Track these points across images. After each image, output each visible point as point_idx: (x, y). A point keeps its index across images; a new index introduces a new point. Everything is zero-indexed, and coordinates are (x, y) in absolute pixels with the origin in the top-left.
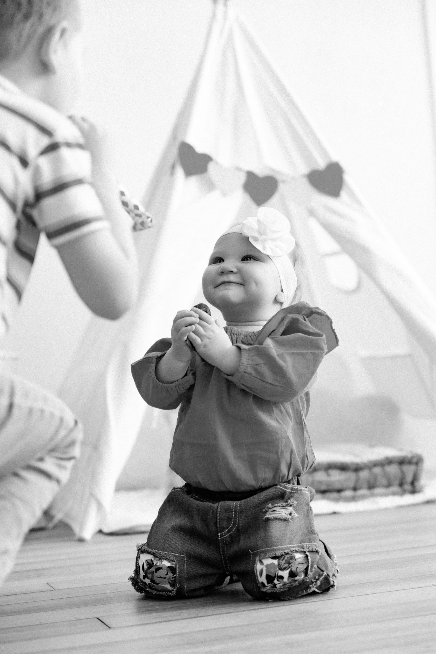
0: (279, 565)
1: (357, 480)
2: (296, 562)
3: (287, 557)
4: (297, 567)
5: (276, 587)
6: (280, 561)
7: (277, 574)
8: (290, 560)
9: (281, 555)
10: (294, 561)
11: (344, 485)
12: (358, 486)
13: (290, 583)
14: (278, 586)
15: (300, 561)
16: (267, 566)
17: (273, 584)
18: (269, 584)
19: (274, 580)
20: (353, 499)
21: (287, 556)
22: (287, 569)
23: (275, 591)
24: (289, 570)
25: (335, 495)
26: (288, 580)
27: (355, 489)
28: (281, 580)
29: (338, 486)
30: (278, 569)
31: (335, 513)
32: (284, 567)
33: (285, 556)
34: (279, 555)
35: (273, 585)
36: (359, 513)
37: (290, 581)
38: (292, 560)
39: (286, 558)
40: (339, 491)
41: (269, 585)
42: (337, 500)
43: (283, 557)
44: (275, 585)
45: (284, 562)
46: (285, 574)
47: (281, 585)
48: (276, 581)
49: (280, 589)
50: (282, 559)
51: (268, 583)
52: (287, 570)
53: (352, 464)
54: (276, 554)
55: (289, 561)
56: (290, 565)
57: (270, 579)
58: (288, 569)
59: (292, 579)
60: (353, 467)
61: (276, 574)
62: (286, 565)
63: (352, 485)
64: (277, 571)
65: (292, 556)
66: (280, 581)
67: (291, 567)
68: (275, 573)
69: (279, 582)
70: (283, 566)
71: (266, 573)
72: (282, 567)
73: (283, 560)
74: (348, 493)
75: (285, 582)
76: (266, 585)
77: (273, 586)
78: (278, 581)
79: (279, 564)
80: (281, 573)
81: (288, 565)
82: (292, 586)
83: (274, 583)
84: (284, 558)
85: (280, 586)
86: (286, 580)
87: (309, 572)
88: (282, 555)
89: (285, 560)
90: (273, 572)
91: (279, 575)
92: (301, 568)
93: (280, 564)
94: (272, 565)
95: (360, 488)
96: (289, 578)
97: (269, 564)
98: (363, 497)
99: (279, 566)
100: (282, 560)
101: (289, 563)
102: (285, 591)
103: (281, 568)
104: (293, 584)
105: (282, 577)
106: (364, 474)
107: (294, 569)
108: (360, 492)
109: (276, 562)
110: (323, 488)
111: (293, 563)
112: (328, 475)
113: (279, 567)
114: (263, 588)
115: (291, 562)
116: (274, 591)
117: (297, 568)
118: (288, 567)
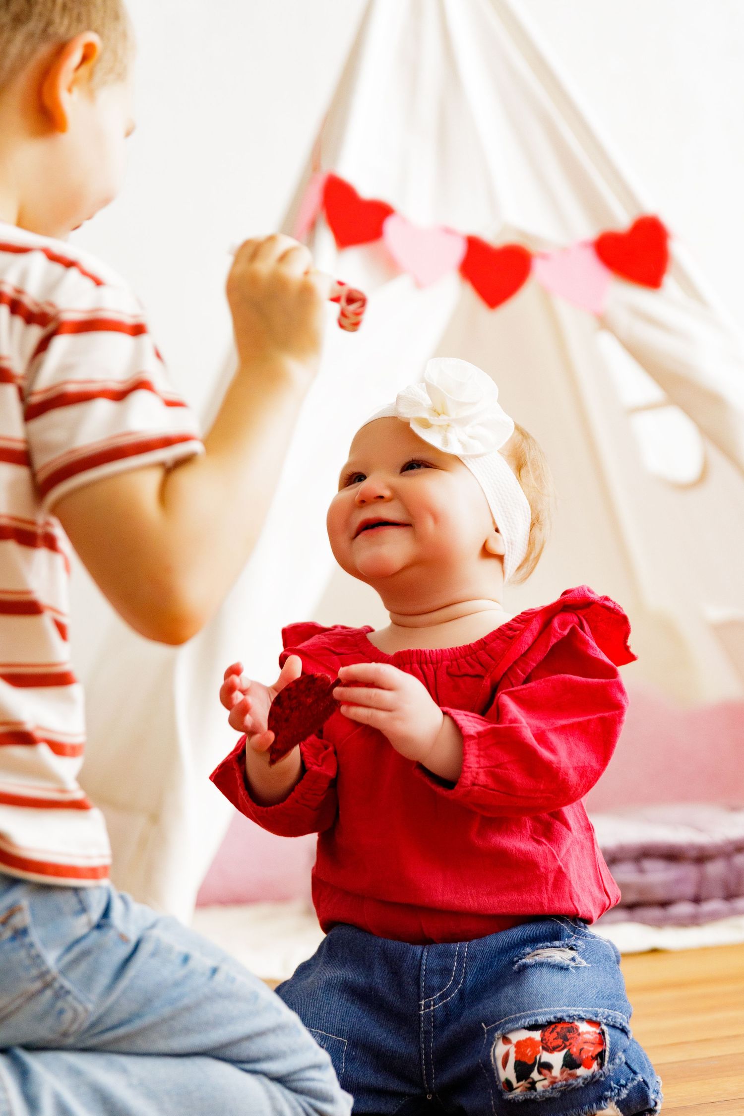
0: (544, 1041)
1: (702, 881)
2: (580, 1038)
3: (562, 1028)
4: (582, 1047)
5: (535, 1090)
6: (547, 1034)
7: (538, 1057)
8: (568, 1034)
9: (547, 1021)
10: (576, 1035)
11: (675, 892)
12: (704, 894)
13: (566, 1080)
14: (539, 1086)
15: (589, 1039)
16: (519, 1045)
17: (530, 1080)
18: (522, 1080)
19: (532, 1070)
20: (694, 921)
21: (560, 1027)
22: (560, 1049)
23: (533, 1097)
24: (565, 1051)
25: (656, 913)
26: (562, 1073)
27: (697, 900)
28: (545, 1072)
29: (660, 894)
30: (541, 1048)
31: (654, 951)
32: (554, 1044)
33: (557, 1025)
34: (544, 1020)
35: (529, 1083)
36: (705, 951)
37: (565, 1075)
38: (571, 1034)
39: (558, 1029)
40: (664, 904)
41: (521, 1083)
42: (658, 924)
43: (553, 1026)
44: (533, 1084)
45: (555, 1034)
46: (556, 1059)
47: (546, 1083)
48: (535, 1075)
49: (544, 1092)
50: (551, 1029)
51: (519, 1079)
52: (560, 1051)
53: (692, 847)
54: (536, 1021)
55: (565, 1035)
56: (568, 1043)
57: (523, 1070)
58: (563, 1049)
59: (570, 1072)
60: (693, 854)
61: (536, 1058)
62: (559, 1042)
63: (689, 890)
64: (539, 1052)
65: (572, 1027)
66: (545, 1075)
67: (569, 1047)
68: (535, 1056)
69: (542, 1077)
70: (551, 1043)
71: (516, 1057)
72: (549, 1044)
73: (552, 1031)
74: (683, 909)
75: (555, 1078)
76: (515, 1084)
77: (529, 1086)
78: (540, 1073)
79: (542, 1040)
80: (546, 1057)
81: (563, 1042)
82: (571, 1087)
83: (533, 1079)
84: (553, 1029)
85: (543, 1086)
86: (556, 1072)
87: (606, 1063)
88: (550, 1023)
89: (557, 1032)
90: (529, 1054)
91: (542, 1060)
92: (589, 1051)
93: (545, 1039)
94: (528, 1041)
95: (708, 898)
96: (564, 1067)
97: (523, 1041)
98: (714, 917)
99: (543, 1043)
100: (549, 1032)
101: (565, 1039)
102: (554, 1098)
103: (548, 1046)
104: (574, 1082)
105: (548, 1066)
106: (715, 869)
107: (575, 1050)
108: (709, 906)
109: (537, 1035)
110: (631, 898)
111: (575, 1038)
112: (641, 871)
113: (544, 1045)
114: (508, 1093)
115: (568, 1037)
116: (530, 1097)
117: (581, 1049)
118: (563, 1045)
